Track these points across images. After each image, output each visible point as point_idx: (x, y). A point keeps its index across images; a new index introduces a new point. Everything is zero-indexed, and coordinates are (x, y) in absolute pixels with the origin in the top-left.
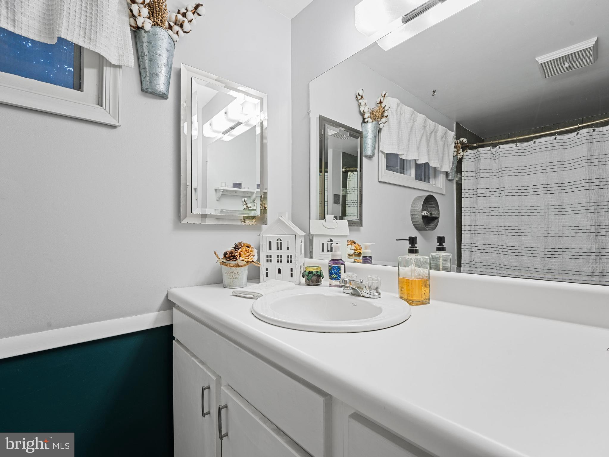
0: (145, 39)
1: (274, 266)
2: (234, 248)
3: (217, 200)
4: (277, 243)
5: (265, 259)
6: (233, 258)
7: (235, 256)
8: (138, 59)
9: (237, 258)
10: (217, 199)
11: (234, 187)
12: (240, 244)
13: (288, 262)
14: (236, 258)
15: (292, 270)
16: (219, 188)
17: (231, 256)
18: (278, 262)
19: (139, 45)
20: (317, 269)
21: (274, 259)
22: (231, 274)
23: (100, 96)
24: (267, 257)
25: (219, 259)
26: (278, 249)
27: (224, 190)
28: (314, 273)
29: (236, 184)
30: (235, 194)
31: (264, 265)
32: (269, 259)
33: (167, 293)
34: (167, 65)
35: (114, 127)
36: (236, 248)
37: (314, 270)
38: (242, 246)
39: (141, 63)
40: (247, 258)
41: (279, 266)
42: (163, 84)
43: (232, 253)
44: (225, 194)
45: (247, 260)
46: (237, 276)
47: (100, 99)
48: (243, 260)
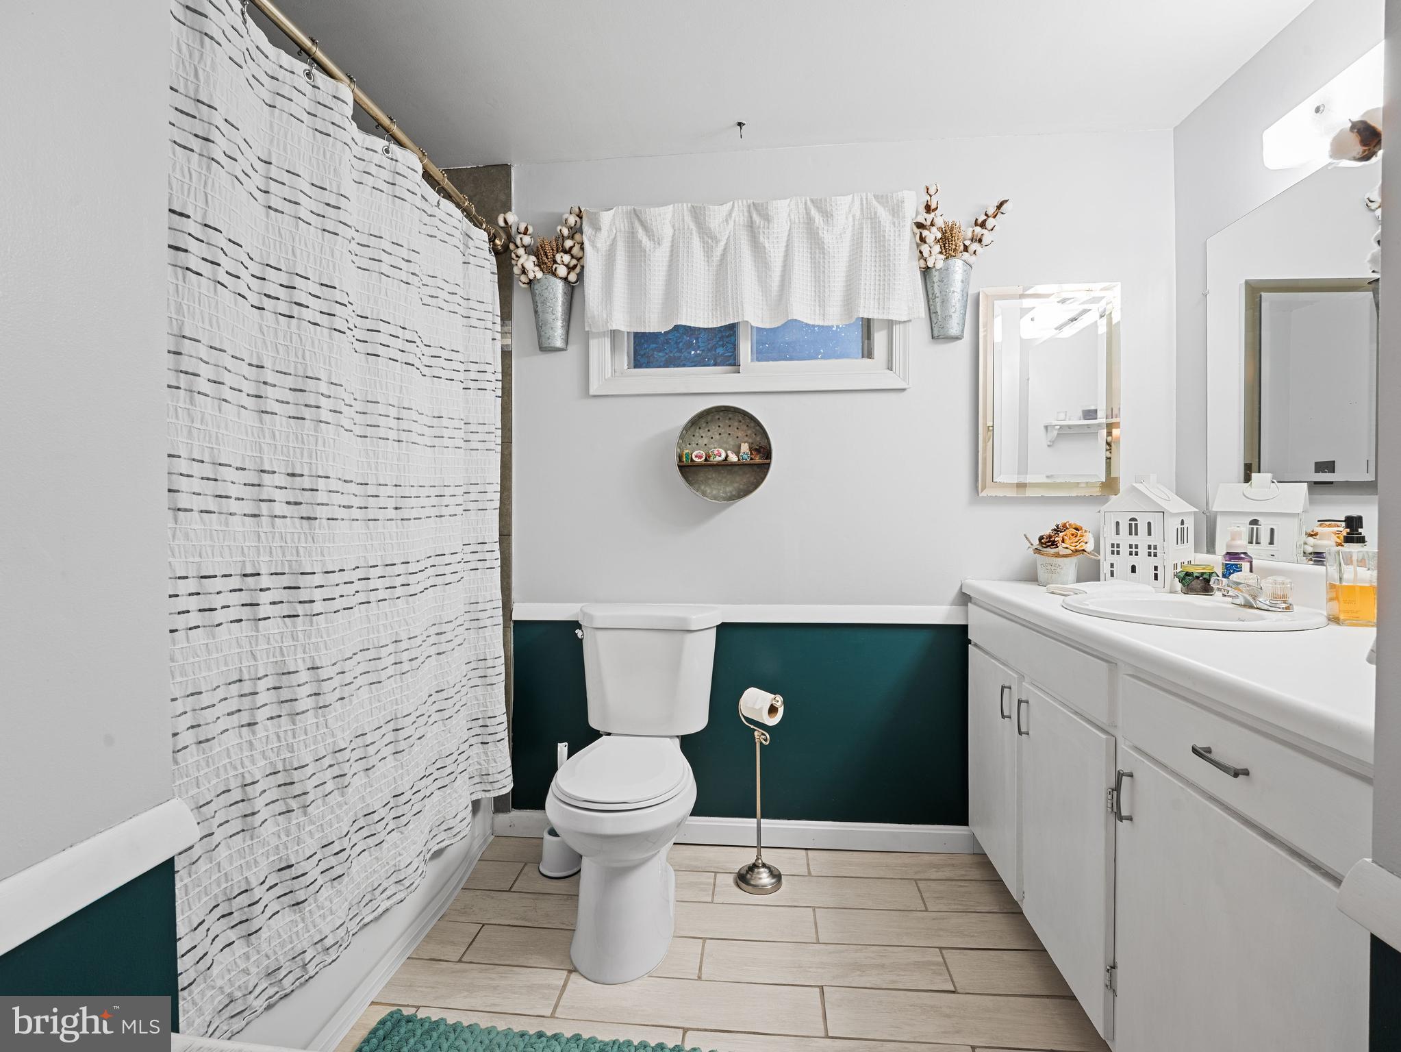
0: (936, 279)
1: (1123, 561)
2: (1055, 530)
3: (1049, 446)
4: (1130, 525)
5: (1109, 549)
6: (1052, 545)
7: (1054, 541)
8: (928, 301)
9: (1058, 545)
10: (1049, 443)
11: (1085, 419)
12: (1064, 525)
13: (1150, 555)
14: (1056, 545)
15: (1156, 568)
16: (1051, 423)
17: (1049, 542)
18: (1131, 554)
19: (929, 287)
20: (1204, 569)
21: (1124, 550)
22: (1049, 567)
23: (890, 359)
24: (1113, 545)
25: (1032, 545)
26: (1131, 534)
27: (1062, 427)
28: (1195, 574)
29: (1089, 411)
30: (1088, 431)
31: (1106, 559)
32: (1115, 549)
33: (961, 585)
34: (962, 299)
35: (904, 390)
36: (1057, 530)
37: (1196, 571)
38: (1067, 528)
39: (932, 307)
40: (1074, 544)
41: (1134, 560)
42: (957, 325)
43: (1050, 537)
44: (1066, 433)
45: (1073, 548)
46: (1058, 570)
47: (890, 362)
48: (1067, 548)
